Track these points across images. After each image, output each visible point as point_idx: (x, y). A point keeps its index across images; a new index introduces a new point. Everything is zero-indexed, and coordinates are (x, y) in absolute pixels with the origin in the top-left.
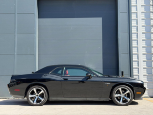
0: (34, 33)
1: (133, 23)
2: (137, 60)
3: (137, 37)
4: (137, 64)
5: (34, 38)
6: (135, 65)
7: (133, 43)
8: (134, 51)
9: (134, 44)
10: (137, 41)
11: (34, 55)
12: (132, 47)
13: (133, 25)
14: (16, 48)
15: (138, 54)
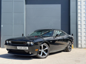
0: (23, 13)
2: (80, 28)
5: (23, 15)
8: (79, 23)
11: (23, 24)
12: (78, 21)
13: (78, 8)
14: (13, 20)
15: (81, 25)
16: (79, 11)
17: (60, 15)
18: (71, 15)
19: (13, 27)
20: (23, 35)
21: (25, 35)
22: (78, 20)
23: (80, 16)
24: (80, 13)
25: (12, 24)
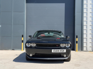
0: (23, 11)
1: (85, 6)
2: (86, 29)
3: (87, 15)
4: (86, 32)
5: (24, 14)
6: (85, 32)
8: (85, 23)
9: (85, 19)
10: (87, 17)
11: (23, 25)
13: (84, 7)
14: (12, 20)
15: (87, 25)
16: (85, 11)
17: (64, 15)
18: (76, 15)
19: (12, 27)
22: (84, 20)
25: (11, 24)
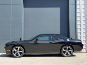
7: (78, 22)
8: (78, 26)
10: (80, 21)
11: (21, 28)
12: (77, 24)
14: (11, 24)
15: (80, 28)
16: (78, 15)
17: (59, 19)
18: (70, 18)
19: (11, 31)
20: (21, 39)
21: (23, 39)
23: (79, 19)
24: (79, 16)
25: (10, 28)
